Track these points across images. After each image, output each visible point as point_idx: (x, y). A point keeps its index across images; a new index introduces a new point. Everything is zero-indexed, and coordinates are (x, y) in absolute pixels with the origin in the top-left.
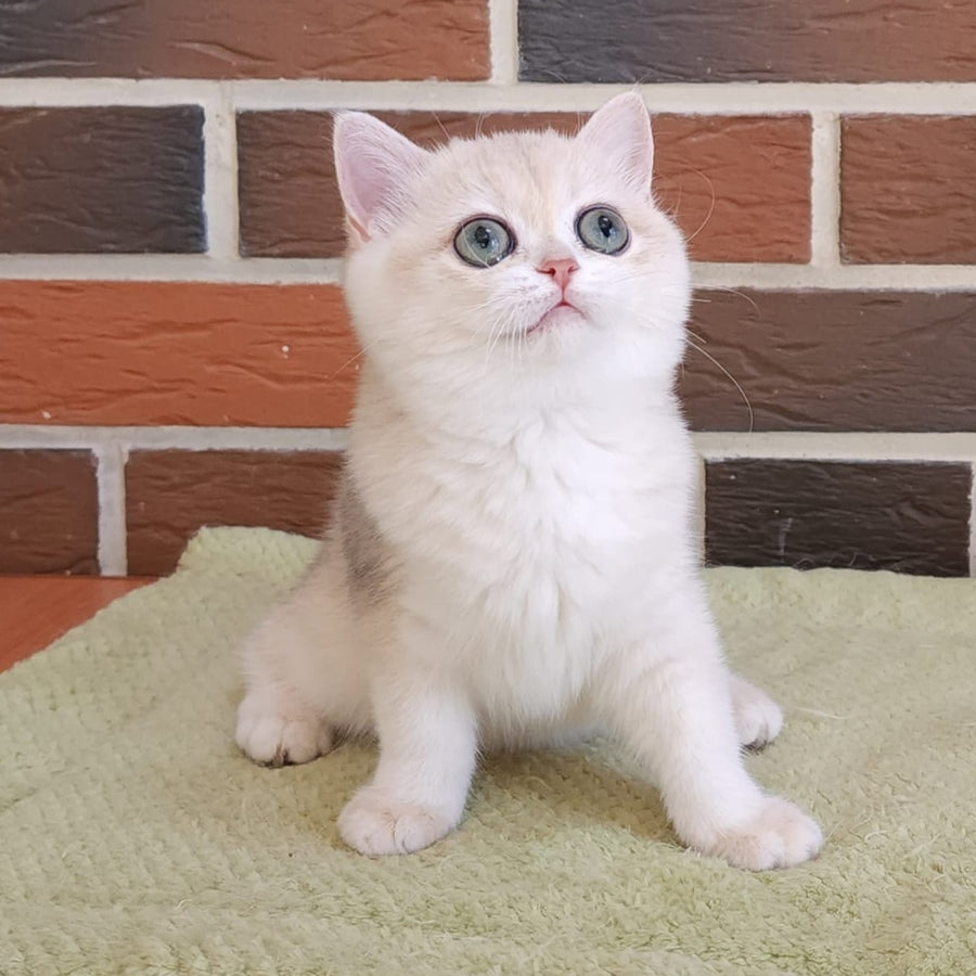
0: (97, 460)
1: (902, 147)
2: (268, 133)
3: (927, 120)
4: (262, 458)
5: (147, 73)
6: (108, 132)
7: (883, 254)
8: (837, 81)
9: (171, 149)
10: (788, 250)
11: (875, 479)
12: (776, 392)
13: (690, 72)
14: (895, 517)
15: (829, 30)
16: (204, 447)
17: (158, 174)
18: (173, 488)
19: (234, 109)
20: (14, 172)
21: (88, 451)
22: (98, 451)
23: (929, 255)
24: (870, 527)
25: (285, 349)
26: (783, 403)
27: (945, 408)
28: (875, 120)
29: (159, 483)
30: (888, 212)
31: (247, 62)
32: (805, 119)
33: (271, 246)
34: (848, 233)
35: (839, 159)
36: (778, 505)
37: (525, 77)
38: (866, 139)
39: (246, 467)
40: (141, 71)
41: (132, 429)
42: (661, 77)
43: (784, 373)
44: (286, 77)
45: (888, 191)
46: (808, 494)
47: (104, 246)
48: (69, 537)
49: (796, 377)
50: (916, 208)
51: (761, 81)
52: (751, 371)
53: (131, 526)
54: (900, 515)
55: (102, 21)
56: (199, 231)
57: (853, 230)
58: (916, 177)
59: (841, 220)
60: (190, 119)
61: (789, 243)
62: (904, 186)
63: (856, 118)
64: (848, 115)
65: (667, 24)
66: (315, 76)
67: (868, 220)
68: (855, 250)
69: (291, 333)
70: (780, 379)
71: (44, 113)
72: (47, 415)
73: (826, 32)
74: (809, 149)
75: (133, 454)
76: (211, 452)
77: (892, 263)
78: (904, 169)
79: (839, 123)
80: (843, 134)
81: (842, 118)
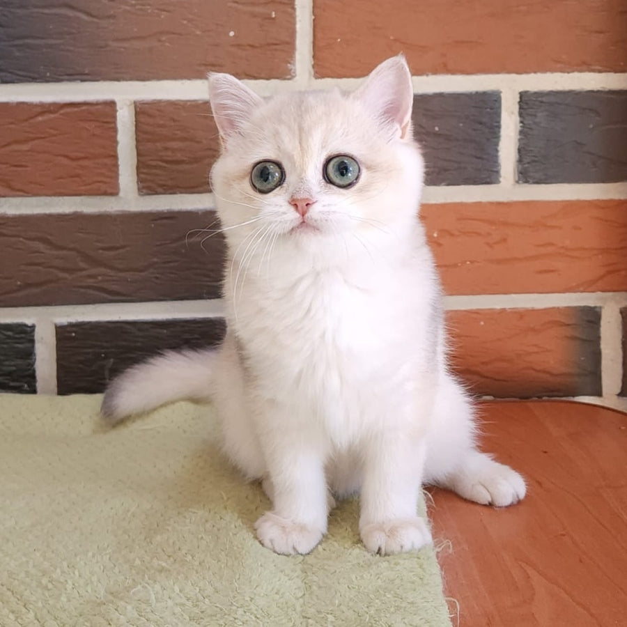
1: (173, 120)
3: (189, 103)
7: (165, 187)
8: (131, 79)
10: (104, 187)
11: (165, 331)
12: (100, 278)
13: (36, 76)
15: (125, 48)
23: (193, 187)
26: (105, 285)
28: (156, 104)
30: (167, 162)
32: (112, 104)
34: (142, 176)
35: (134, 129)
36: (103, 351)
38: (150, 116)
42: (18, 80)
43: (105, 266)
45: (166, 149)
46: (124, 343)
49: (112, 268)
50: (185, 159)
51: (83, 81)
52: (82, 265)
57: (145, 174)
58: (183, 139)
59: (138, 168)
61: (105, 183)
62: (177, 145)
63: (144, 103)
64: (139, 101)
65: (21, 46)
67: (155, 167)
68: (148, 186)
70: (102, 270)
73: (122, 50)
74: (115, 122)
77: (171, 194)
78: (176, 134)
79: (133, 106)
80: (137, 114)
81: (135, 103)
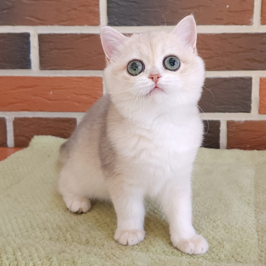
0: (6, 120)
2: (46, 39)
4: (46, 119)
5: (16, 24)
6: (7, 39)
9: (23, 43)
13: (149, 23)
15: (184, 12)
16: (32, 117)
17: (19, 50)
18: (25, 126)
19: (37, 33)
21: (4, 118)
22: (6, 117)
25: (52, 92)
29: (22, 125)
31: (40, 22)
33: (48, 67)
37: (109, 25)
39: (42, 122)
40: (14, 24)
41: (15, 112)
42: (142, 25)
44: (50, 25)
51: (168, 25)
53: (15, 136)
55: (5, 11)
56: (29, 63)
60: (26, 37)
66: (58, 25)
69: (53, 89)
75: (15, 118)
76: (34, 118)
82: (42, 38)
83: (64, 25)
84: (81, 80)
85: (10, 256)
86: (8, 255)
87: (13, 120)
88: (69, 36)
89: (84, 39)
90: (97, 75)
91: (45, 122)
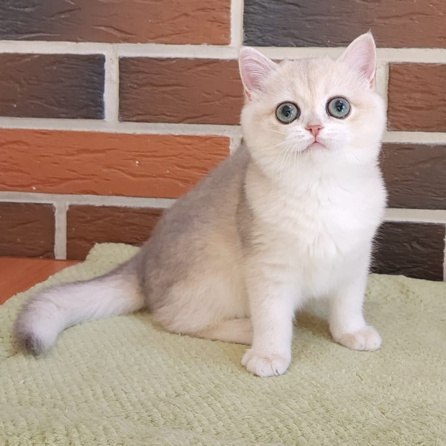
0: (55, 209)
1: (417, 77)
2: (132, 67)
3: (430, 66)
4: (125, 210)
5: (81, 40)
6: (63, 65)
7: (407, 126)
8: (388, 47)
9: (91, 73)
11: (400, 230)
13: (319, 42)
14: (409, 248)
15: (385, 24)
16: (101, 205)
17: (84, 84)
18: (87, 222)
19: (118, 56)
20: (23, 82)
21: (51, 204)
22: (55, 204)
23: (427, 127)
24: (397, 251)
25: (137, 162)
27: (434, 198)
28: (405, 65)
29: (82, 220)
30: (410, 107)
31: (124, 35)
33: (132, 117)
34: (391, 117)
35: (388, 83)
37: (246, 44)
38: (400, 74)
39: (118, 214)
40: (79, 39)
41: (71, 195)
42: (308, 45)
44: (141, 43)
45: (410, 98)
47: (61, 115)
48: (42, 242)
50: (424, 106)
53: (69, 238)
54: (411, 246)
55: (63, 16)
56: (102, 109)
57: (394, 116)
58: (423, 92)
59: (388, 111)
60: (99, 60)
62: (418, 96)
63: (396, 64)
64: (393, 63)
65: (311, 20)
66: (154, 42)
67: (400, 111)
68: (394, 125)
69: (139, 156)
71: (36, 56)
72: (34, 188)
73: (383, 25)
75: (70, 206)
76: (104, 207)
77: (411, 131)
78: (418, 88)
79: (388, 66)
80: (390, 71)
81: (389, 64)
82: (125, 64)
83: (166, 43)
84: (189, 141)
85: (60, 437)
86: (56, 435)
87: (67, 208)
88: (174, 62)
89: (199, 68)
90: (220, 134)
91: (122, 215)
